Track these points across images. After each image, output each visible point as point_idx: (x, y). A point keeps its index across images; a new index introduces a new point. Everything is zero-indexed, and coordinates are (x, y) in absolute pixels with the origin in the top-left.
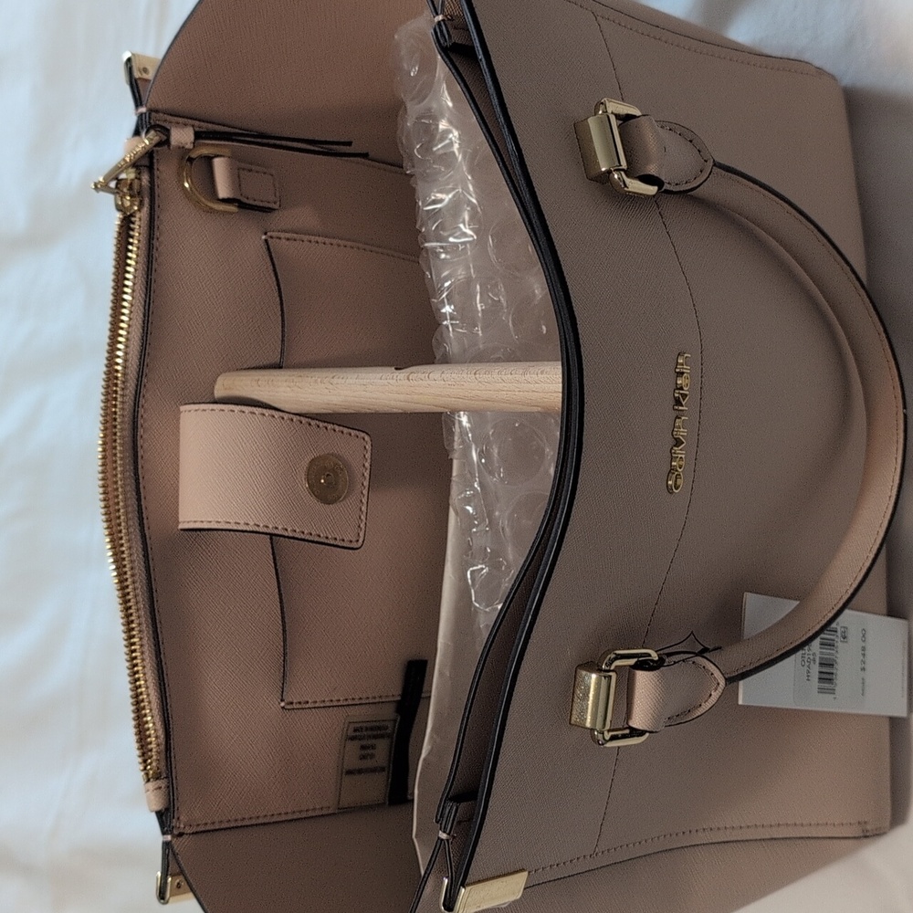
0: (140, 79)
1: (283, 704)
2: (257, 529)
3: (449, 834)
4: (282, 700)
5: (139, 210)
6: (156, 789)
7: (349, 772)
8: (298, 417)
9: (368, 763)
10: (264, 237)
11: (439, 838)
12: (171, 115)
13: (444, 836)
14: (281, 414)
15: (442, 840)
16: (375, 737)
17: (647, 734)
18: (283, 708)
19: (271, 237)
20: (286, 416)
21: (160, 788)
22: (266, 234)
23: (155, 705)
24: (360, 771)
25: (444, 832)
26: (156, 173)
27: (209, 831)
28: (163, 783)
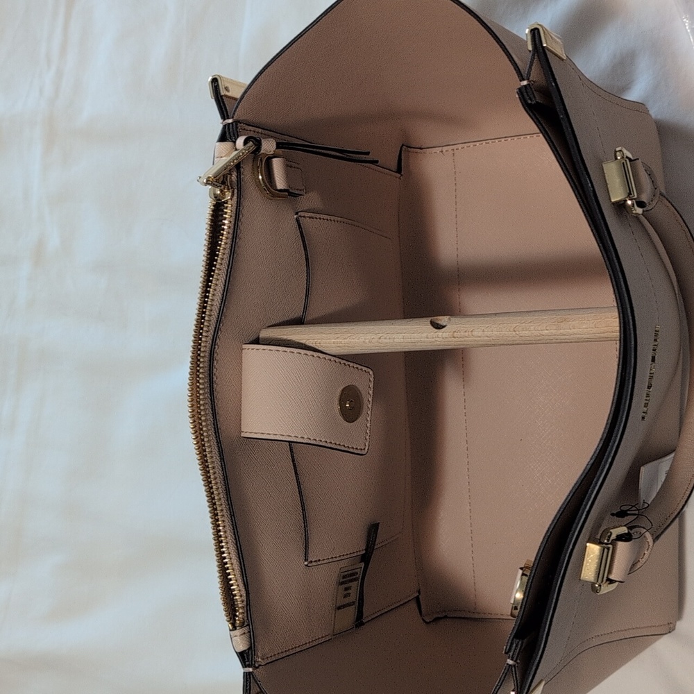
0: (225, 96)
1: (306, 563)
2: (309, 442)
3: (515, 661)
4: (306, 561)
5: (231, 199)
6: (242, 635)
7: (339, 608)
8: (335, 358)
9: (347, 600)
10: (295, 216)
11: (508, 664)
12: (246, 124)
13: (510, 662)
14: (324, 356)
15: (510, 665)
16: (351, 581)
17: (617, 583)
18: (307, 565)
19: (301, 216)
20: (327, 357)
21: (244, 633)
22: (297, 213)
23: (238, 572)
24: (344, 606)
25: (512, 660)
26: (242, 170)
27: (274, 661)
28: (245, 630)
